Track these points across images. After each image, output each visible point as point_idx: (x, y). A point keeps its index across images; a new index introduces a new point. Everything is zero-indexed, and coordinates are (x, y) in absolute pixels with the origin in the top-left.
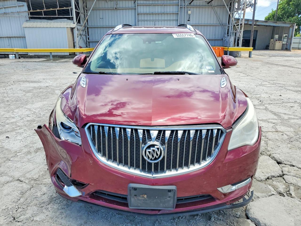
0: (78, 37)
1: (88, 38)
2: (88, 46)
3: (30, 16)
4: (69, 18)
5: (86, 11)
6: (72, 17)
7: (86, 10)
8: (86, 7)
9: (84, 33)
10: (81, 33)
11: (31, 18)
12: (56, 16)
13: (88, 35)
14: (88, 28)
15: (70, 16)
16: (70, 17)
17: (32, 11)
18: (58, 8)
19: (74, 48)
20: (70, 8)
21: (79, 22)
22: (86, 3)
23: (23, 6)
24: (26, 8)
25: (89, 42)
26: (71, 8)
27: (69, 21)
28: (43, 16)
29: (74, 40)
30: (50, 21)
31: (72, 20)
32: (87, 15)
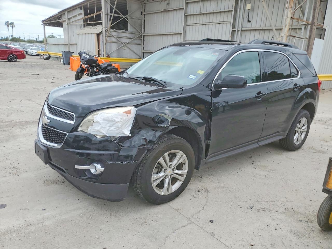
1: (143, 48)
2: (142, 57)
5: (143, 16)
7: (145, 15)
8: (145, 11)
12: (94, 22)
13: (144, 45)
14: (144, 36)
16: (101, 22)
18: (95, 14)
20: (101, 12)
22: (145, 6)
25: (144, 53)
28: (89, 23)
29: (99, 48)
30: (92, 28)
32: (145, 20)
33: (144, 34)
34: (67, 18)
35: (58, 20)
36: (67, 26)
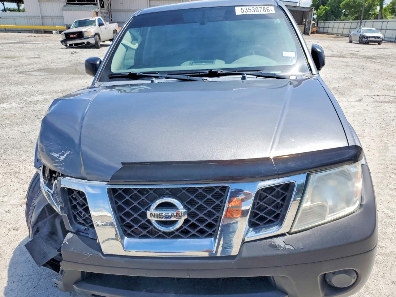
1: (112, 20)
3: (67, 2)
4: (95, 4)
6: (97, 4)
9: (108, 15)
10: (105, 15)
11: (68, 4)
12: (85, 3)
13: (111, 17)
14: (111, 11)
15: (96, 3)
21: (103, 7)
27: (95, 6)
28: (76, 2)
30: (81, 6)
31: (97, 5)
36: (38, 3)
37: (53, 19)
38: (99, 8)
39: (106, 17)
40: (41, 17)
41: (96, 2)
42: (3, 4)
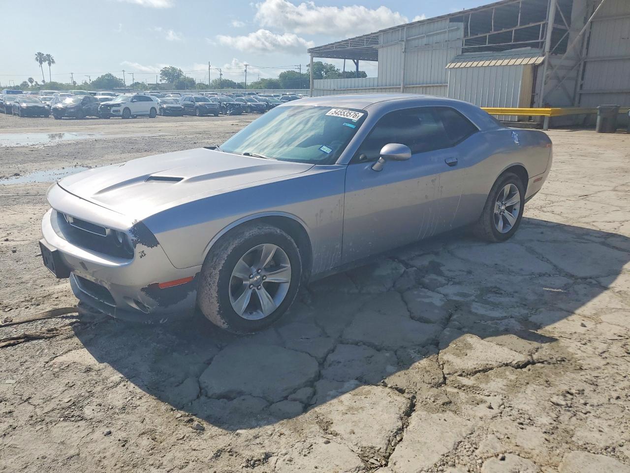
0: (545, 84)
1: (581, 86)
2: (576, 103)
3: (464, 47)
4: (536, 45)
6: (542, 43)
9: (572, 74)
10: (562, 73)
11: (467, 50)
12: (510, 43)
13: (582, 79)
14: (585, 63)
15: (540, 40)
16: (539, 42)
17: (469, 37)
18: (518, 27)
19: (531, 107)
20: (542, 23)
21: (559, 50)
23: (458, 29)
24: (461, 33)
25: (580, 94)
26: (544, 22)
27: (535, 50)
28: (487, 45)
29: (533, 91)
30: (497, 54)
31: (542, 47)
32: (590, 32)
33: (585, 60)
34: (405, 39)
35: (371, 44)
36: (403, 55)
37: (426, 89)
38: (547, 54)
39: (563, 78)
40: (402, 86)
41: (542, 38)
42: (357, 64)
